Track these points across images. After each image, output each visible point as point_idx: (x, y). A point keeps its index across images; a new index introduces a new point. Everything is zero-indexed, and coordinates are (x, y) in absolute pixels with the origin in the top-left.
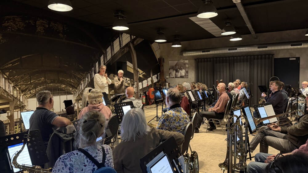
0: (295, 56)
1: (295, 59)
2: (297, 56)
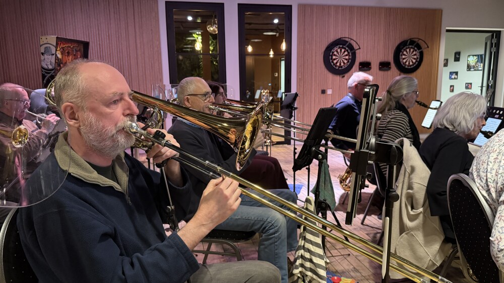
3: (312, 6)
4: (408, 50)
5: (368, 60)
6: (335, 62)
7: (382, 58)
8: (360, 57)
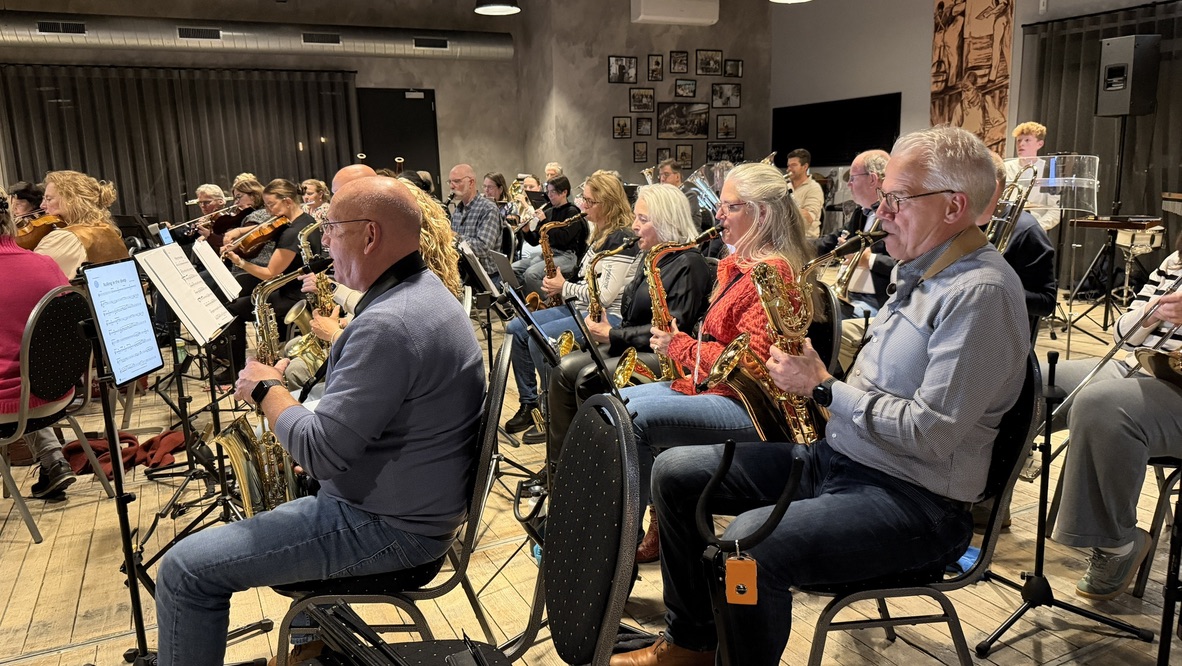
0: (421, 84)
1: (421, 95)
2: (426, 86)
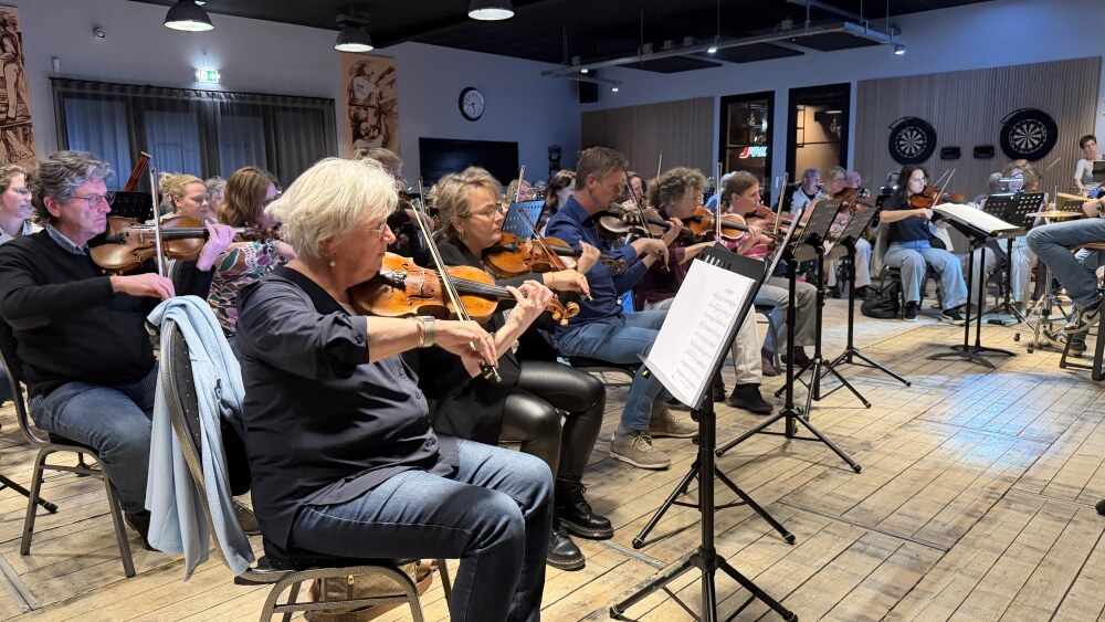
3: (875, 81)
4: (1025, 127)
5: (957, 144)
6: (903, 148)
7: (981, 142)
8: (943, 141)
